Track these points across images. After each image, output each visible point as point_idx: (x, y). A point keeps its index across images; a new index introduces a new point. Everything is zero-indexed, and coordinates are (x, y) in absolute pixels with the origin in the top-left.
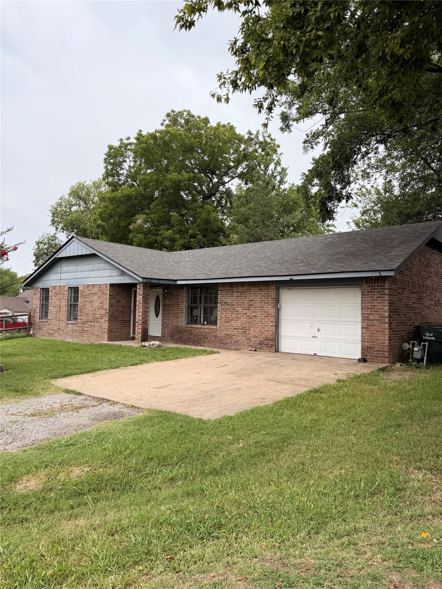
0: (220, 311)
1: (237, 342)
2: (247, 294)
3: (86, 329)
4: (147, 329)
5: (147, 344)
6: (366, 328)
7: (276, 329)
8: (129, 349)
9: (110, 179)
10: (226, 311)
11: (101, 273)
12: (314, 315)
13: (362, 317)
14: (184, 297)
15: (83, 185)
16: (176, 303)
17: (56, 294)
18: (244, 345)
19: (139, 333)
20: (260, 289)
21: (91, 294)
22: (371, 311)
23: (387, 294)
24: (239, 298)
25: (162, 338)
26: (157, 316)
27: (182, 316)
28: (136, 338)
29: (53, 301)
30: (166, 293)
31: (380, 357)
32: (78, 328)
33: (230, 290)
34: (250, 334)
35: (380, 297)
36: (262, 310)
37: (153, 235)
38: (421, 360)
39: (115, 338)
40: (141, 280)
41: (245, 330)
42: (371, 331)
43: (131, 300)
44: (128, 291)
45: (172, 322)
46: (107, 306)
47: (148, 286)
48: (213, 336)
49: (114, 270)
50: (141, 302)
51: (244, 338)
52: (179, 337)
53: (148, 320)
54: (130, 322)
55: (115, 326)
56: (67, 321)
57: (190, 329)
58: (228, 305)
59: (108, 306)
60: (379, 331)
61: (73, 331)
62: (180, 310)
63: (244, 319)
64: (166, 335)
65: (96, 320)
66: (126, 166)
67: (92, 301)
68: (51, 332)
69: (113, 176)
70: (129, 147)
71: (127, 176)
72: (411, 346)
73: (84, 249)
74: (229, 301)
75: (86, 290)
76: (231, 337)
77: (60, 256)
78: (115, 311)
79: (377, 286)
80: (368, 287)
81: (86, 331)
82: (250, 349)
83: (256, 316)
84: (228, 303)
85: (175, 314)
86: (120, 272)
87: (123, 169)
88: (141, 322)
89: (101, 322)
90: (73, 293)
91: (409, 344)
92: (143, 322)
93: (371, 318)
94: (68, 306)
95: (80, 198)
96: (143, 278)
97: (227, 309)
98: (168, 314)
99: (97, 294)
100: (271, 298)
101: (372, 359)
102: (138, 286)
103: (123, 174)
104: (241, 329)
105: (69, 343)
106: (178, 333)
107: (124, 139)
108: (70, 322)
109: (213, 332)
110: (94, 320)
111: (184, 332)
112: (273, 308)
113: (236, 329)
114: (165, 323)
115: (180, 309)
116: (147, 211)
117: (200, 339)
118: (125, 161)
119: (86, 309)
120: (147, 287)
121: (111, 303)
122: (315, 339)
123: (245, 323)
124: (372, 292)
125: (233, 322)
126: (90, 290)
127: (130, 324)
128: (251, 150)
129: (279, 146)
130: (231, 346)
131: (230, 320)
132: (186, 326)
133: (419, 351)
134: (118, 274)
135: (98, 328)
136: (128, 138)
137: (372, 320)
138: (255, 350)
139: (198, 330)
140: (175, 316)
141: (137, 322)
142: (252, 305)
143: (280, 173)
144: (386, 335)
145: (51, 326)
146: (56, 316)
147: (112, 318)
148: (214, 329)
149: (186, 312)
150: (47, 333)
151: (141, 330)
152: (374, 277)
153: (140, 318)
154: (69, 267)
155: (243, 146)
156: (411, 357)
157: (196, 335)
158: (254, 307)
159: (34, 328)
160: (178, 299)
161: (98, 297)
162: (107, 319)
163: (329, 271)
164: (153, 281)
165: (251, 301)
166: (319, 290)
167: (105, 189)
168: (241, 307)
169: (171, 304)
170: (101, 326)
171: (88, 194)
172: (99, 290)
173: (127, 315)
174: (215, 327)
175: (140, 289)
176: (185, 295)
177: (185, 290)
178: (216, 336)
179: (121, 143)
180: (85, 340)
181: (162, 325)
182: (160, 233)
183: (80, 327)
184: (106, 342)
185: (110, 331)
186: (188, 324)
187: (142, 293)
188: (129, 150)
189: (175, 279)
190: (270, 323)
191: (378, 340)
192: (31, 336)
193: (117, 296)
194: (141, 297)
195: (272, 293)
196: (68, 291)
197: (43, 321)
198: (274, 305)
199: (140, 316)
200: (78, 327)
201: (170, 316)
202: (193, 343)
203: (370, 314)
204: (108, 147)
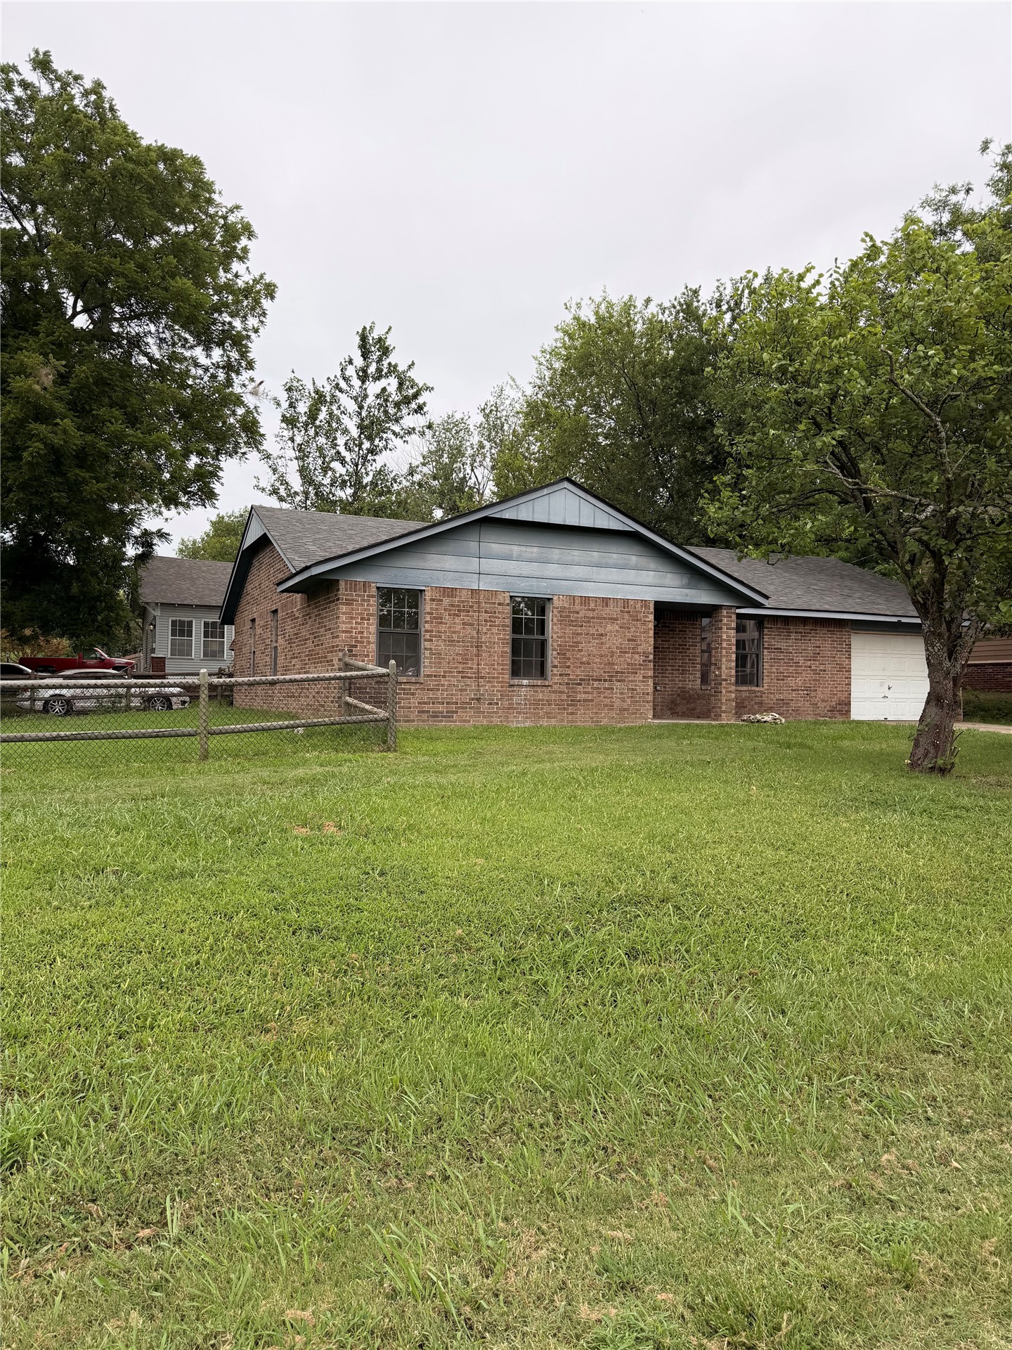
0: (768, 662)
1: (796, 710)
2: (810, 637)
3: (580, 697)
10: (777, 662)
11: (631, 575)
12: (884, 669)
14: (698, 635)
16: (678, 645)
17: (458, 611)
18: (808, 714)
19: (730, 700)
20: (831, 631)
21: (598, 618)
24: (800, 643)
27: (692, 670)
29: (445, 624)
30: (658, 626)
32: (553, 696)
33: (782, 629)
34: (816, 697)
36: (833, 661)
45: (673, 680)
46: (647, 646)
48: (756, 703)
49: (669, 575)
51: (807, 704)
52: (690, 709)
56: (510, 678)
58: (781, 652)
59: (651, 649)
61: (538, 703)
62: (690, 659)
63: (807, 676)
65: (614, 676)
67: (602, 635)
68: (439, 708)
73: (602, 517)
74: (783, 645)
75: (577, 607)
76: (787, 703)
81: (585, 701)
83: (824, 670)
84: (781, 649)
85: (678, 666)
88: (733, 679)
89: (634, 681)
94: (511, 644)
97: (779, 659)
98: (662, 666)
99: (616, 619)
100: (846, 645)
104: (803, 690)
106: (685, 702)
108: (521, 682)
109: (757, 696)
110: (612, 676)
111: (699, 698)
112: (848, 658)
113: (795, 690)
115: (689, 656)
119: (580, 651)
122: (886, 699)
123: (809, 680)
125: (790, 680)
126: (594, 610)
131: (785, 676)
132: (703, 688)
134: (680, 584)
135: (622, 693)
140: (677, 670)
141: (726, 680)
142: (819, 654)
145: (437, 694)
146: (461, 666)
148: (757, 691)
150: (421, 712)
151: (733, 695)
153: (731, 672)
154: (515, 548)
158: (823, 657)
160: (685, 638)
161: (621, 627)
162: (651, 673)
165: (817, 647)
168: (802, 656)
169: (668, 648)
170: (634, 690)
172: (623, 611)
174: (760, 689)
175: (730, 617)
176: (698, 631)
178: (761, 703)
180: (581, 722)
183: (559, 692)
184: (651, 721)
190: (842, 680)
195: (846, 637)
196: (508, 605)
198: (849, 655)
199: (731, 668)
200: (554, 692)
201: (665, 669)
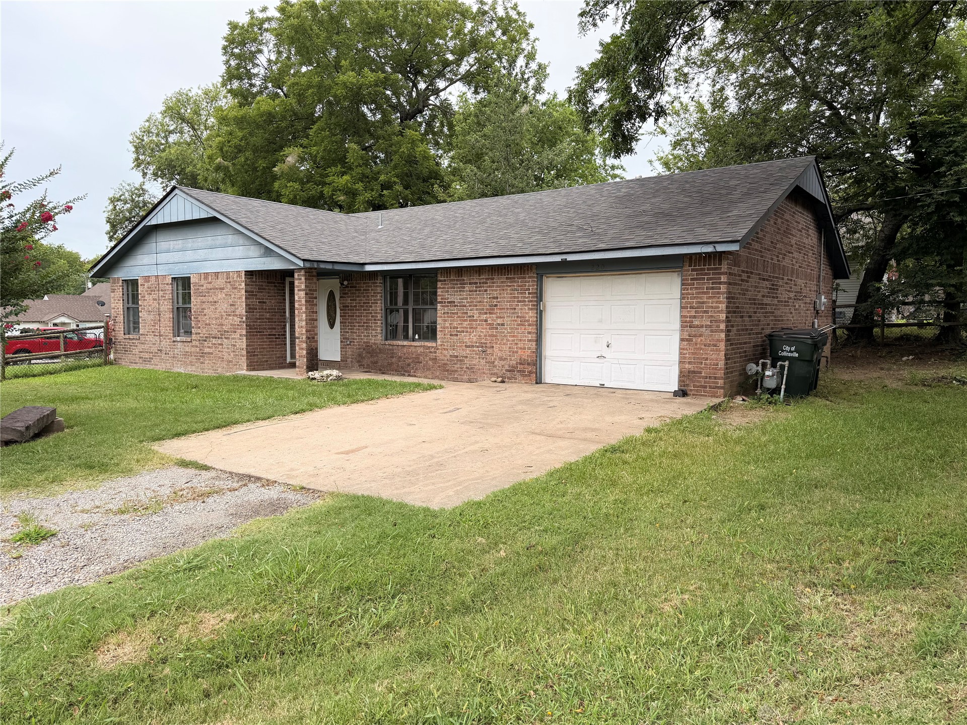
0: (441, 317)
1: (471, 368)
2: (487, 287)
3: (207, 350)
4: (317, 349)
5: (316, 374)
6: (687, 340)
7: (537, 345)
8: (288, 385)
9: (236, 84)
10: (451, 317)
11: (229, 252)
12: (601, 321)
13: (682, 322)
14: (378, 293)
15: (187, 95)
16: (364, 303)
17: (151, 291)
18: (484, 373)
19: (301, 356)
20: (510, 278)
21: (213, 289)
22: (696, 312)
23: (725, 283)
24: (473, 295)
25: (342, 364)
26: (332, 325)
27: (375, 326)
28: (297, 364)
29: (146, 301)
30: (347, 287)
31: (710, 387)
32: (193, 349)
33: (457, 280)
34: (492, 355)
35: (713, 288)
36: (513, 313)
37: (315, 184)
38: (776, 391)
39: (260, 365)
40: (301, 264)
41: (484, 349)
42: (696, 344)
43: (285, 300)
44: (278, 283)
45: (359, 336)
46: (242, 309)
47: (315, 274)
48: (430, 359)
49: (252, 247)
50: (303, 302)
51: (483, 362)
52: (372, 362)
53: (316, 334)
54: (286, 338)
55: (260, 345)
56: (174, 336)
57: (391, 347)
58: (455, 306)
59: (244, 311)
60: (709, 345)
61: (186, 354)
62: (372, 316)
63: (482, 331)
64: (348, 358)
65: (223, 334)
66: (262, 59)
67: (215, 302)
68: (147, 356)
69: (240, 78)
70: (266, 26)
71: (266, 79)
72: (760, 368)
73: (195, 209)
74: (456, 298)
75: (203, 282)
76: (461, 360)
77: (154, 222)
78: (257, 319)
79: (708, 269)
80: (693, 270)
81: (209, 353)
82: (494, 379)
83: (503, 325)
84: (454, 302)
85: (364, 323)
86: (262, 251)
87: (258, 65)
88: (304, 337)
89: (233, 339)
90: (180, 288)
91: (757, 365)
92: (308, 338)
93: (696, 322)
94: (173, 312)
95: (183, 120)
96: (304, 260)
97: (453, 313)
98: (351, 323)
99: (223, 289)
100: (529, 293)
101: (697, 391)
102: (296, 275)
103: (256, 75)
104: (478, 347)
105: (179, 374)
106: (369, 355)
107: (256, 11)
108: (178, 339)
109: (431, 352)
111: (380, 353)
112: (532, 309)
113: (469, 347)
114: (346, 338)
115: (371, 313)
116: (305, 141)
117: (409, 365)
118: (260, 51)
119: (205, 315)
120: (313, 276)
121: (249, 305)
122: (602, 360)
123: (485, 336)
124: (700, 279)
125: (465, 336)
126: (211, 283)
127: (286, 341)
128: (483, 31)
129: (531, 26)
130: (461, 375)
131: (459, 332)
132: (383, 342)
133: (773, 375)
134: (259, 254)
135: (228, 348)
136: (264, 9)
137: (697, 326)
138: (503, 382)
139: (405, 350)
140: (363, 326)
141: (298, 338)
142: (496, 305)
143: (536, 73)
144: (720, 351)
145: (146, 347)
146: (153, 328)
147: (253, 330)
148: (432, 347)
149: (383, 319)
150: (140, 358)
151: (305, 352)
152: (704, 253)
153: (302, 331)
154: (172, 242)
155: (469, 25)
156: (759, 386)
157: (400, 357)
158: (500, 309)
159: (116, 350)
160: (368, 296)
161: (226, 295)
162: (244, 332)
163: (628, 244)
164: (322, 266)
165: (494, 298)
166: (609, 277)
167: (226, 102)
168: (477, 309)
169: (356, 306)
170: (234, 346)
171: (197, 113)
172: (226, 282)
173: (278, 325)
174: (434, 345)
175: (300, 279)
176: (379, 290)
177: (379, 281)
178: (435, 359)
179: (252, 18)
180: (207, 370)
181: (341, 342)
182: (328, 180)
183: (197, 347)
184: (244, 372)
185: (251, 354)
186: (386, 339)
187: (303, 287)
188: (267, 30)
189: (362, 262)
190: (526, 335)
191: (707, 359)
192: (111, 363)
193: (258, 292)
194: (302, 294)
195: (530, 284)
196: (172, 284)
197: (131, 337)
198: (534, 305)
199: (302, 327)
200: (193, 346)
201: (355, 326)
202: (396, 371)
203: (695, 317)
204: (229, 24)
